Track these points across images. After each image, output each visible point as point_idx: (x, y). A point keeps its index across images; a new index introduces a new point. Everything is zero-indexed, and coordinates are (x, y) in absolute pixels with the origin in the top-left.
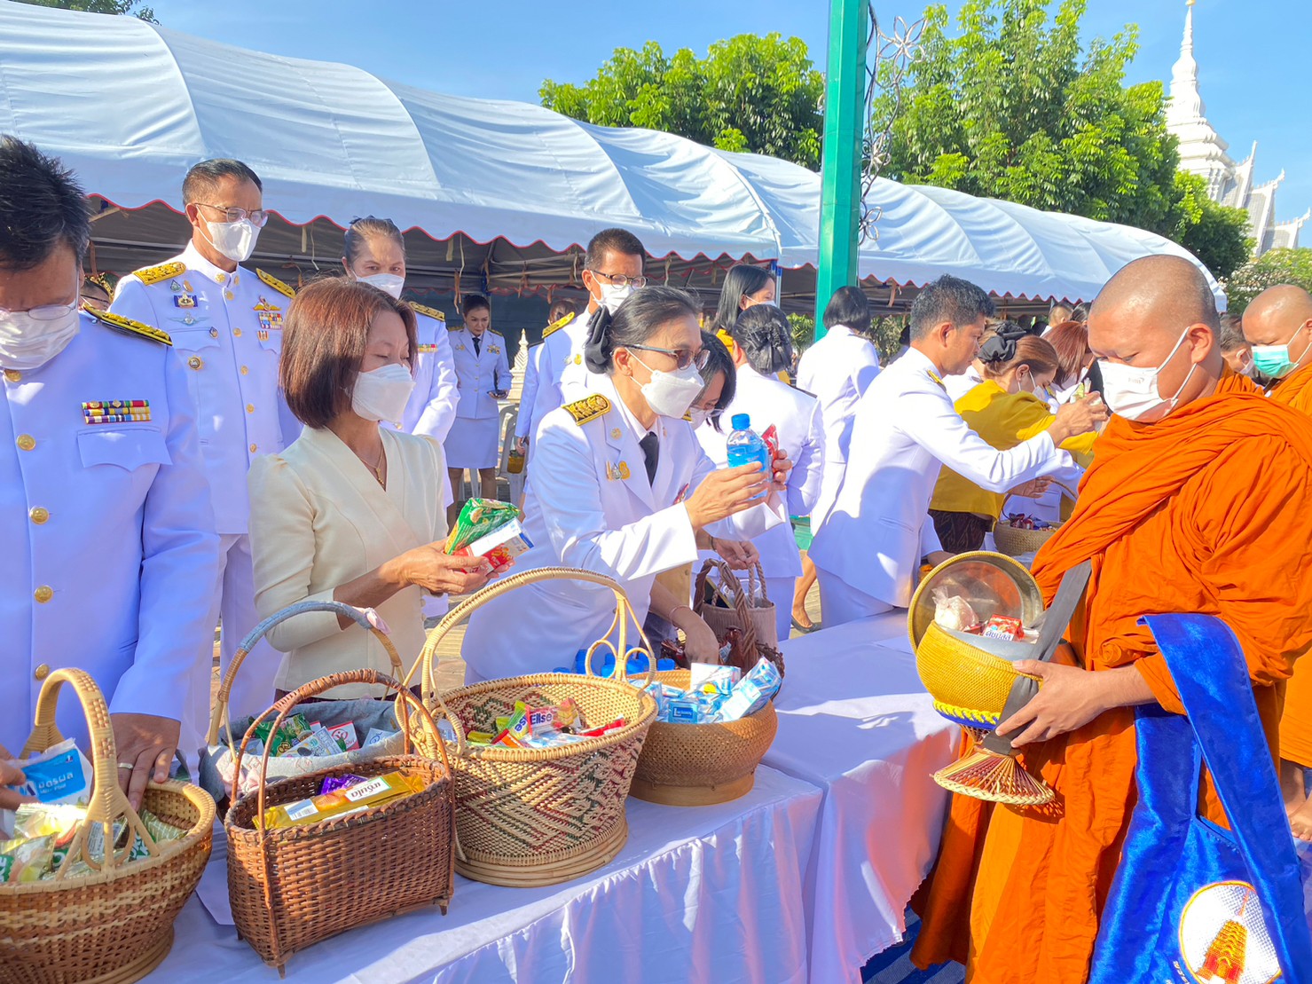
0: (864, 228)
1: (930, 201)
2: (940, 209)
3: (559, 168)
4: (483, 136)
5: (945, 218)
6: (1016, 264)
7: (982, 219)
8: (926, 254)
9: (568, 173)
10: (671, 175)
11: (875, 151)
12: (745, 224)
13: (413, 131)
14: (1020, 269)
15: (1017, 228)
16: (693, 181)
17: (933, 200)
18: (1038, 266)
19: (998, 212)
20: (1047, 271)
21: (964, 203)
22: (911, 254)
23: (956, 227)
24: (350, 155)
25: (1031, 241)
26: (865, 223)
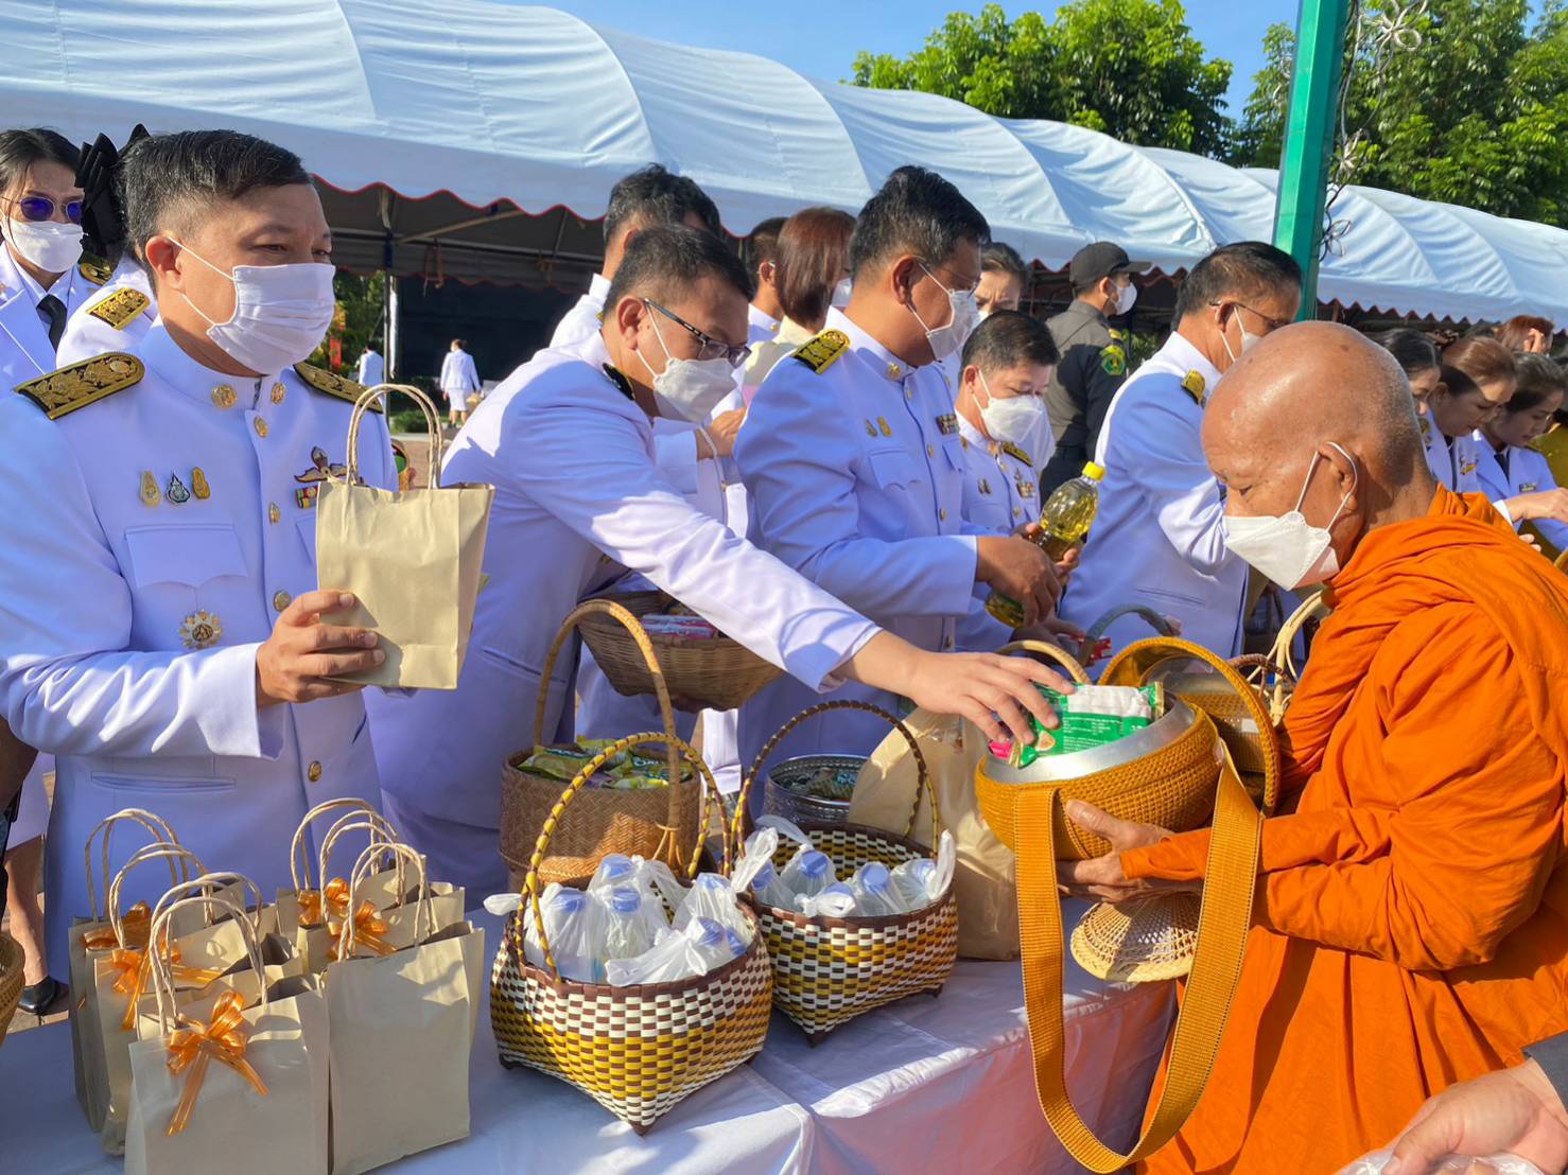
0: (1326, 242)
1: (1376, 208)
2: (1388, 217)
3: (984, 171)
4: (907, 136)
5: (1394, 228)
6: (1477, 284)
7: (1435, 229)
8: (1373, 272)
9: (993, 177)
10: (1093, 177)
11: (1346, 154)
12: (1177, 235)
13: (841, 133)
14: (1481, 290)
15: (1477, 240)
16: (1117, 182)
17: (1379, 205)
18: (1504, 284)
19: (1453, 220)
20: (1513, 293)
21: (1409, 209)
22: (1357, 271)
23: (1407, 240)
24: (786, 160)
25: (1494, 256)
26: (1327, 237)
